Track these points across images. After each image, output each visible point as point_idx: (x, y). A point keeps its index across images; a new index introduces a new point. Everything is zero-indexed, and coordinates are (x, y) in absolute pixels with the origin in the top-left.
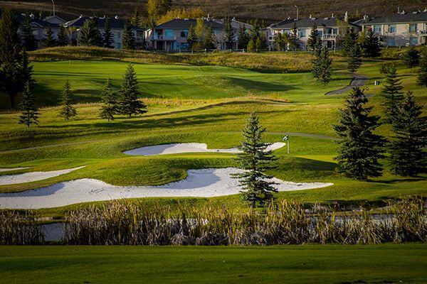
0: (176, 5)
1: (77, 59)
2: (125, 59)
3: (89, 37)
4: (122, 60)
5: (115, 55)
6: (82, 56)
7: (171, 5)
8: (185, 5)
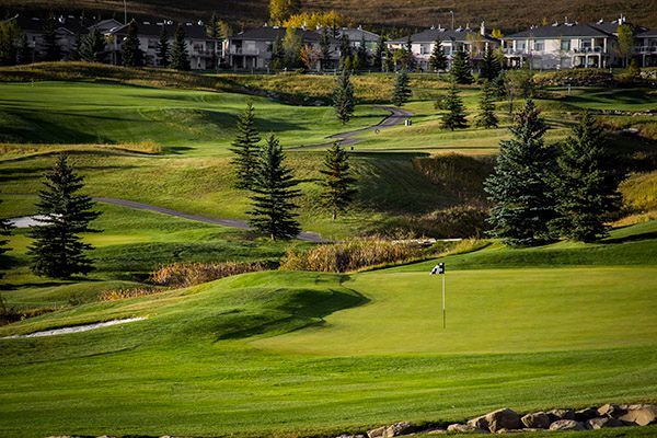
0: (309, 7)
1: (62, 80)
2: (130, 82)
3: (94, 49)
4: (127, 82)
5: (118, 75)
6: (71, 76)
7: (300, 7)
8: (322, 8)
